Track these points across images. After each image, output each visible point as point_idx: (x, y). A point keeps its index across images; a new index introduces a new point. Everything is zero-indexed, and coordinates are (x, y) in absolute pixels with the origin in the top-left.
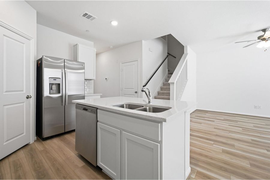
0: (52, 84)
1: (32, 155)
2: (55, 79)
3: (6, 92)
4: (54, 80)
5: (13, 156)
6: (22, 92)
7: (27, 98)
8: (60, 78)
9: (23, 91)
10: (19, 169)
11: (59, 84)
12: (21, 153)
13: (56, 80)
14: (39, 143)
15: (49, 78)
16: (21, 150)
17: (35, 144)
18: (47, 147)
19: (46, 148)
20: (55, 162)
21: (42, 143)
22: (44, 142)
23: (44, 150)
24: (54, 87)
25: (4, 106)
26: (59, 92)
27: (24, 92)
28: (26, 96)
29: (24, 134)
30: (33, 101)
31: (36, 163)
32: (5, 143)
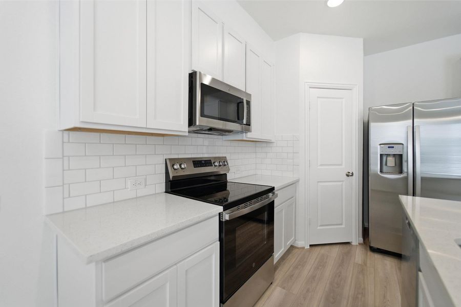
0: (388, 155)
1: (342, 262)
2: (391, 146)
3: (321, 165)
4: (389, 147)
6: (340, 167)
7: (348, 176)
8: (402, 144)
9: (341, 165)
10: (321, 267)
11: (401, 156)
13: (393, 147)
14: (363, 250)
15: (380, 144)
16: (338, 246)
17: (358, 248)
18: (368, 265)
19: (365, 265)
20: (360, 296)
21: (367, 254)
22: (370, 253)
23: (361, 265)
24: (391, 161)
25: (318, 182)
26: (401, 172)
27: (343, 166)
28: (346, 172)
29: (343, 226)
30: (357, 180)
31: (339, 276)
32: (319, 228)
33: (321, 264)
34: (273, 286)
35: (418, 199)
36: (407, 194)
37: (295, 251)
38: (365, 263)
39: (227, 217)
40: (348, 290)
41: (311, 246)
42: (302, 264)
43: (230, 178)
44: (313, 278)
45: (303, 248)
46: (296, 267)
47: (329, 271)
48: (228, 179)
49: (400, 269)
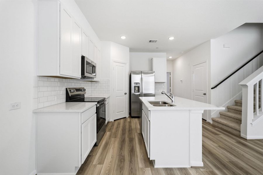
0: (136, 87)
1: (124, 122)
2: (137, 84)
3: (117, 90)
5: (119, 120)
7: (125, 94)
8: (139, 83)
9: (123, 90)
11: (139, 87)
12: (122, 120)
14: (130, 118)
15: (134, 83)
17: (128, 118)
22: (132, 119)
23: (129, 122)
24: (137, 89)
25: (116, 97)
26: (139, 92)
29: (124, 112)
30: (128, 95)
32: (117, 113)
33: (119, 124)
34: (106, 133)
35: (143, 97)
36: (140, 96)
37: (109, 123)
38: (131, 121)
39: (98, 105)
40: (127, 127)
41: (114, 120)
42: (113, 125)
43: (86, 96)
44: (117, 127)
45: (112, 122)
46: (111, 126)
47: (121, 125)
48: (85, 96)
49: (139, 120)
